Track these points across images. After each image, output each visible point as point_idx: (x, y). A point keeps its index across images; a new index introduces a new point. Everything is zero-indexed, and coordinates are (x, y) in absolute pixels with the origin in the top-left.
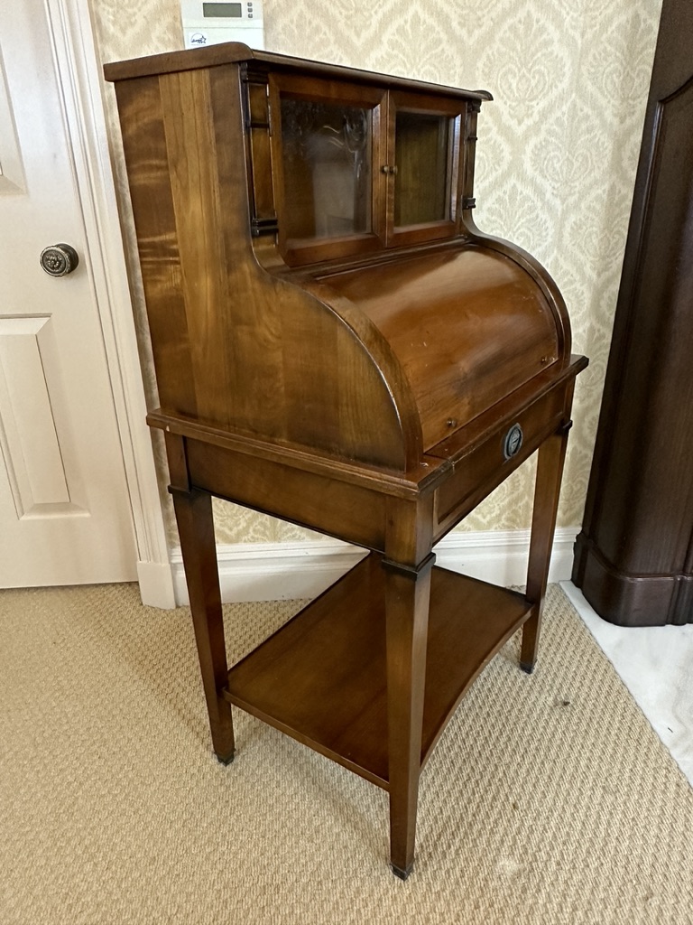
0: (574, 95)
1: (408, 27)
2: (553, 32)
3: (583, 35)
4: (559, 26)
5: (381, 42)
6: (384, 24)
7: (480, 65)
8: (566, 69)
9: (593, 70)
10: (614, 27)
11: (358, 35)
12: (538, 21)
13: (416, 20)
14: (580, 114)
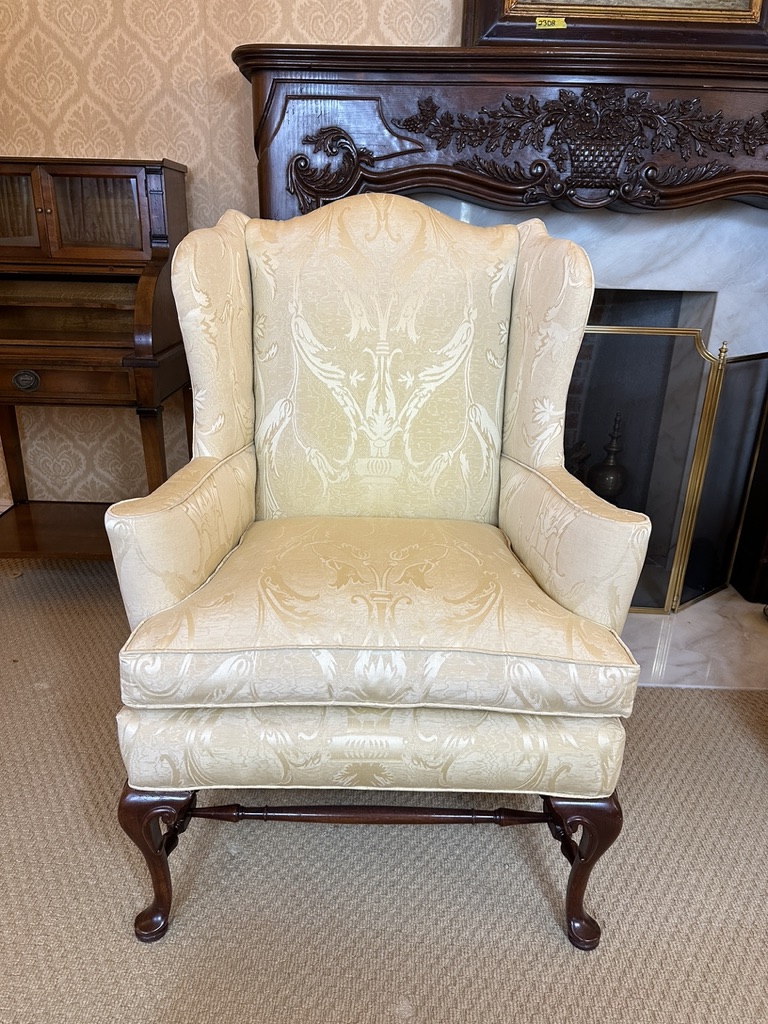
0: (210, 163)
1: (81, 111)
2: (187, 117)
3: (210, 121)
4: (192, 113)
5: (63, 122)
6: (64, 108)
7: (137, 138)
8: (202, 144)
9: (221, 145)
10: (232, 116)
11: (47, 117)
12: (175, 110)
13: (86, 107)
14: (218, 177)
